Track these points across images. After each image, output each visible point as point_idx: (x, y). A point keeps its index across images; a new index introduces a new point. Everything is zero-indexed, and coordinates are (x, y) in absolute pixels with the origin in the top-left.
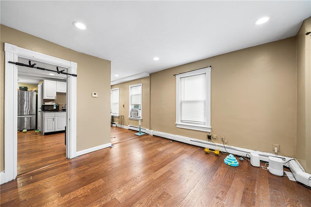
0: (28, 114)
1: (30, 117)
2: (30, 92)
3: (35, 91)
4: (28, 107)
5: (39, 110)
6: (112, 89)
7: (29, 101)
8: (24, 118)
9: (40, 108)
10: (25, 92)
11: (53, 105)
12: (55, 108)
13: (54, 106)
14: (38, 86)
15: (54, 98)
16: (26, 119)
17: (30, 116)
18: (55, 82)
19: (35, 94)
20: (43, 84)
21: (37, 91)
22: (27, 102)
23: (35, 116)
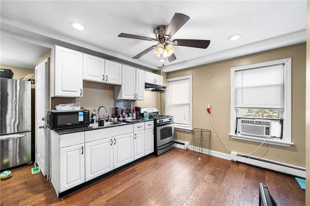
0: (14, 130)
1: (20, 138)
2: (18, 82)
3: (30, 80)
4: (14, 116)
5: (40, 122)
6: (169, 80)
7: (16, 102)
8: (7, 140)
9: (43, 119)
10: (9, 81)
11: (76, 113)
12: (81, 119)
13: (80, 113)
14: (36, 68)
15: (77, 94)
16: (11, 143)
17: (19, 136)
18: (81, 54)
19: (29, 86)
20: (49, 59)
21: (34, 80)
22: (12, 105)
23: (29, 135)
